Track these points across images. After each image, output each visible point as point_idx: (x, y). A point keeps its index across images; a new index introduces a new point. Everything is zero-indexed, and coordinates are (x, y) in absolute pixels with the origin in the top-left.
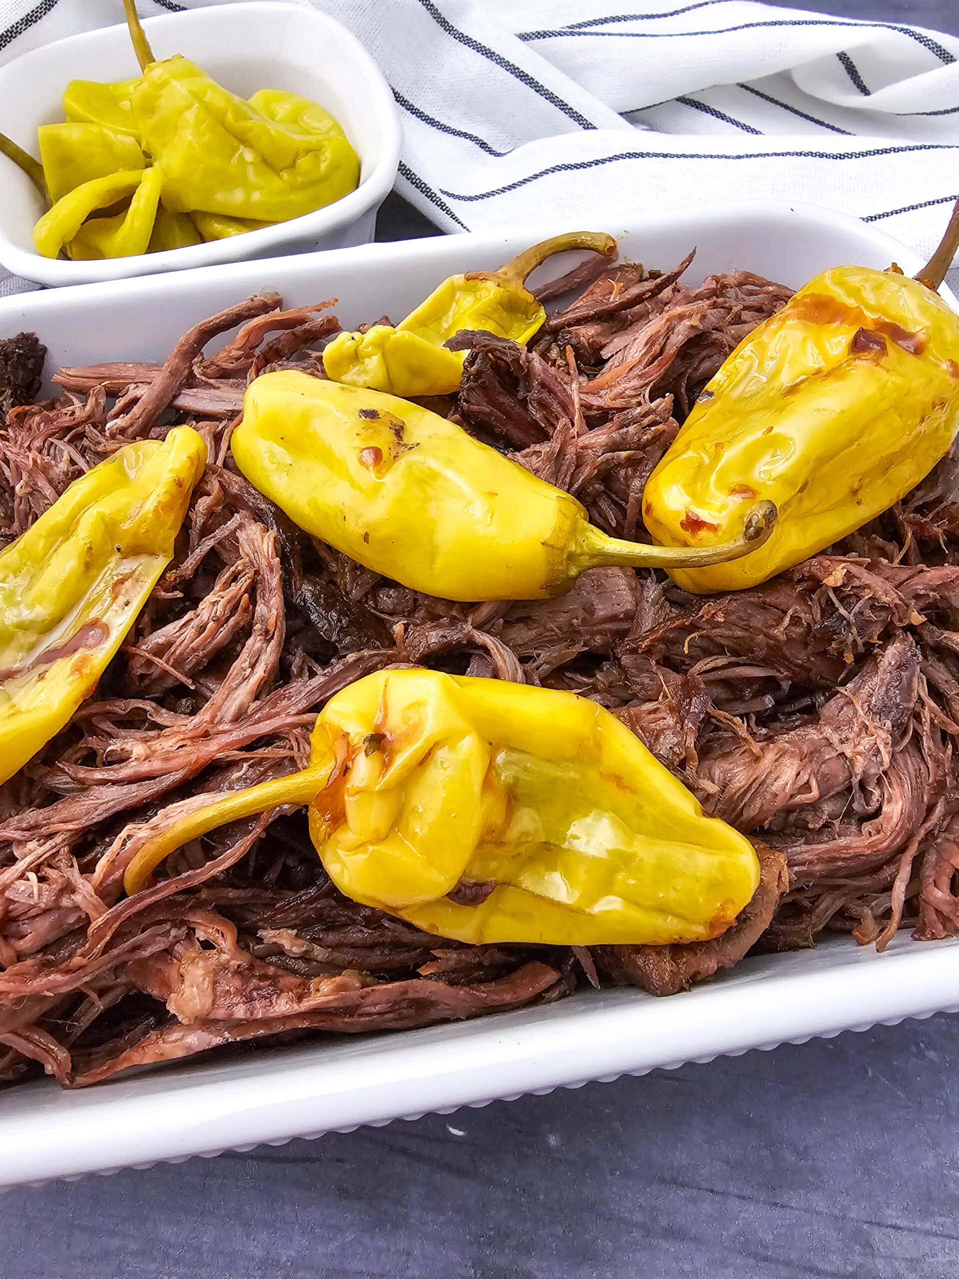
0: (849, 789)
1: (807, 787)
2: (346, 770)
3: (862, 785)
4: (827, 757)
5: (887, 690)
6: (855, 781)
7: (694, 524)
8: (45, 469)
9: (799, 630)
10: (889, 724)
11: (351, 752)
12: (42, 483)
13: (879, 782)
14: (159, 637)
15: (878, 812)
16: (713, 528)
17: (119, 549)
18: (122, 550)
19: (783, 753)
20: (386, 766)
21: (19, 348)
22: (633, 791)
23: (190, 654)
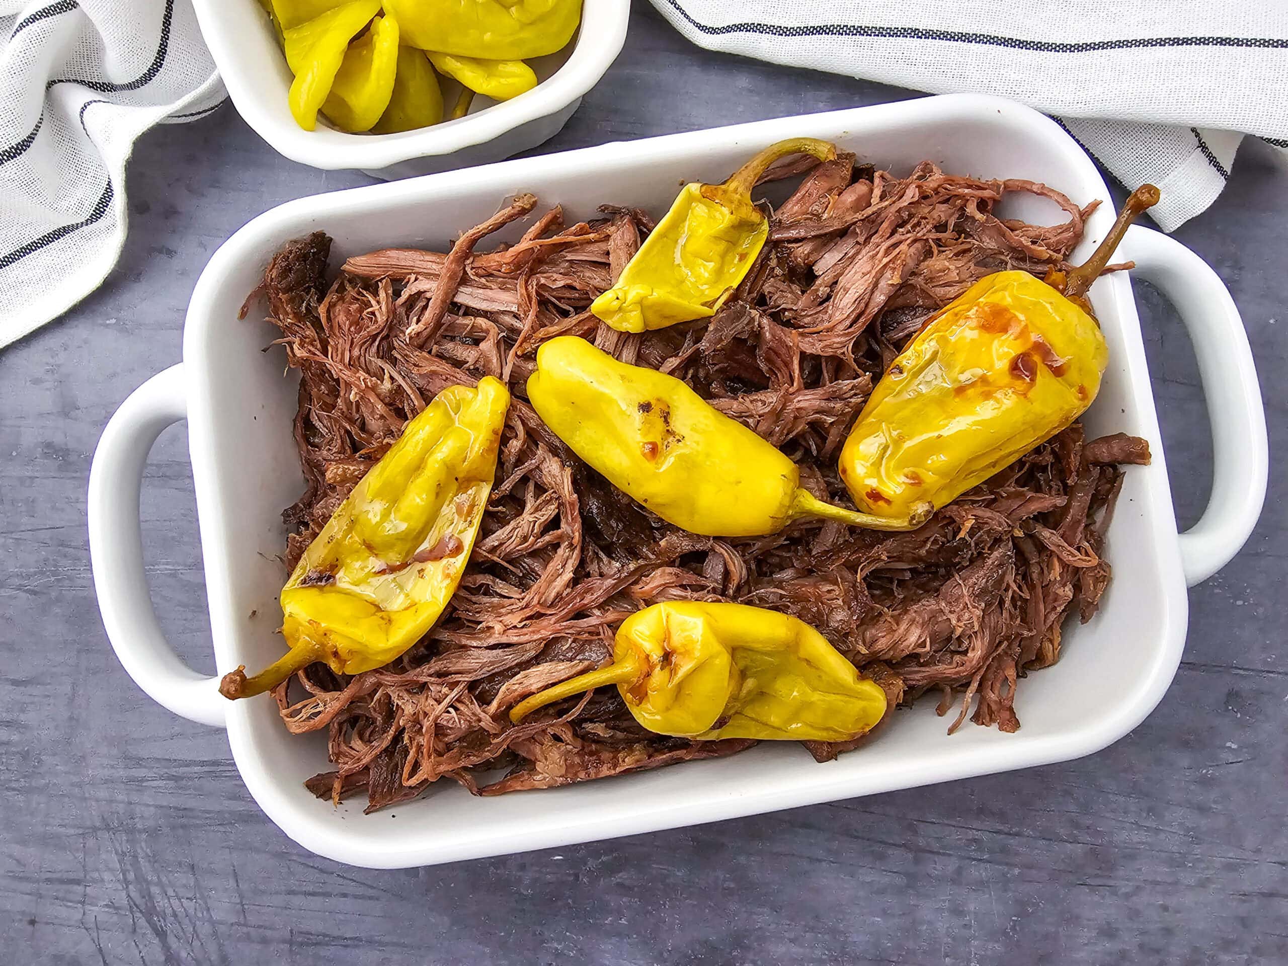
0: (949, 639)
1: (923, 645)
2: (648, 675)
3: (959, 638)
4: (940, 619)
5: (987, 581)
6: (954, 636)
7: (875, 496)
8: (373, 389)
9: (936, 547)
10: (983, 605)
11: (652, 667)
12: (373, 399)
13: (970, 637)
14: (492, 541)
15: (965, 653)
16: (888, 502)
17: (457, 479)
18: (459, 480)
19: (913, 621)
20: (673, 672)
21: (312, 247)
22: (817, 669)
23: (514, 552)
